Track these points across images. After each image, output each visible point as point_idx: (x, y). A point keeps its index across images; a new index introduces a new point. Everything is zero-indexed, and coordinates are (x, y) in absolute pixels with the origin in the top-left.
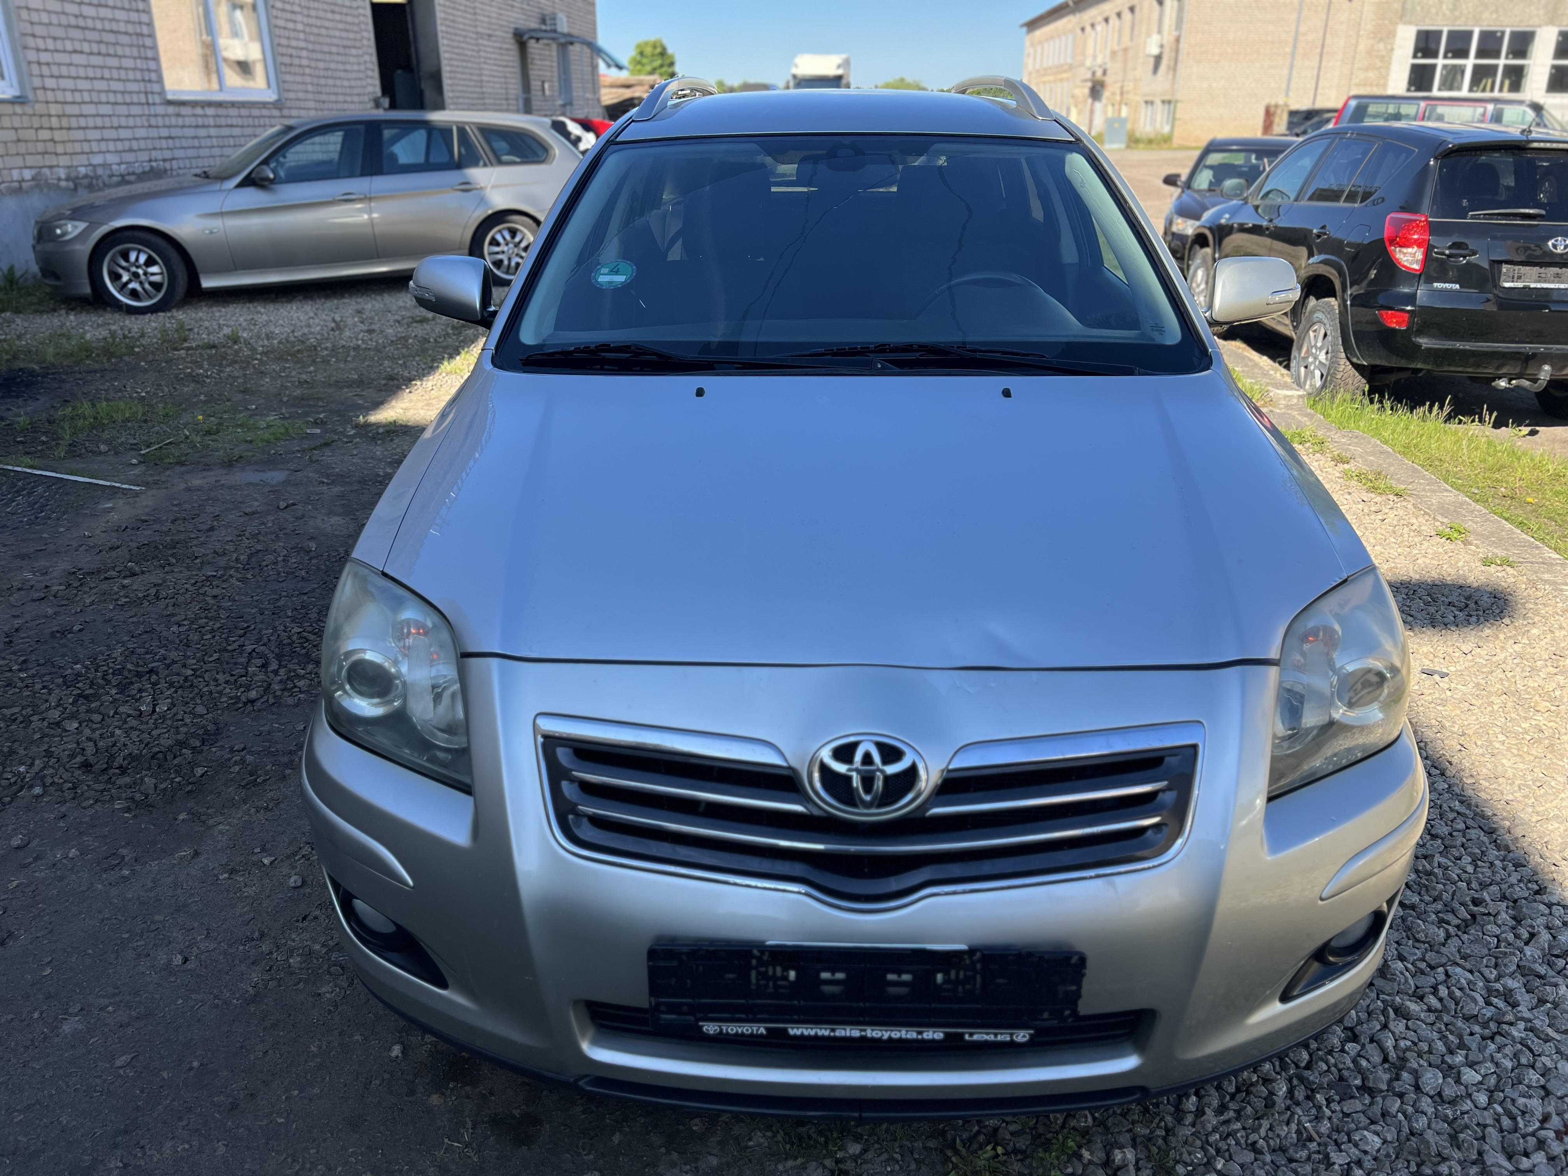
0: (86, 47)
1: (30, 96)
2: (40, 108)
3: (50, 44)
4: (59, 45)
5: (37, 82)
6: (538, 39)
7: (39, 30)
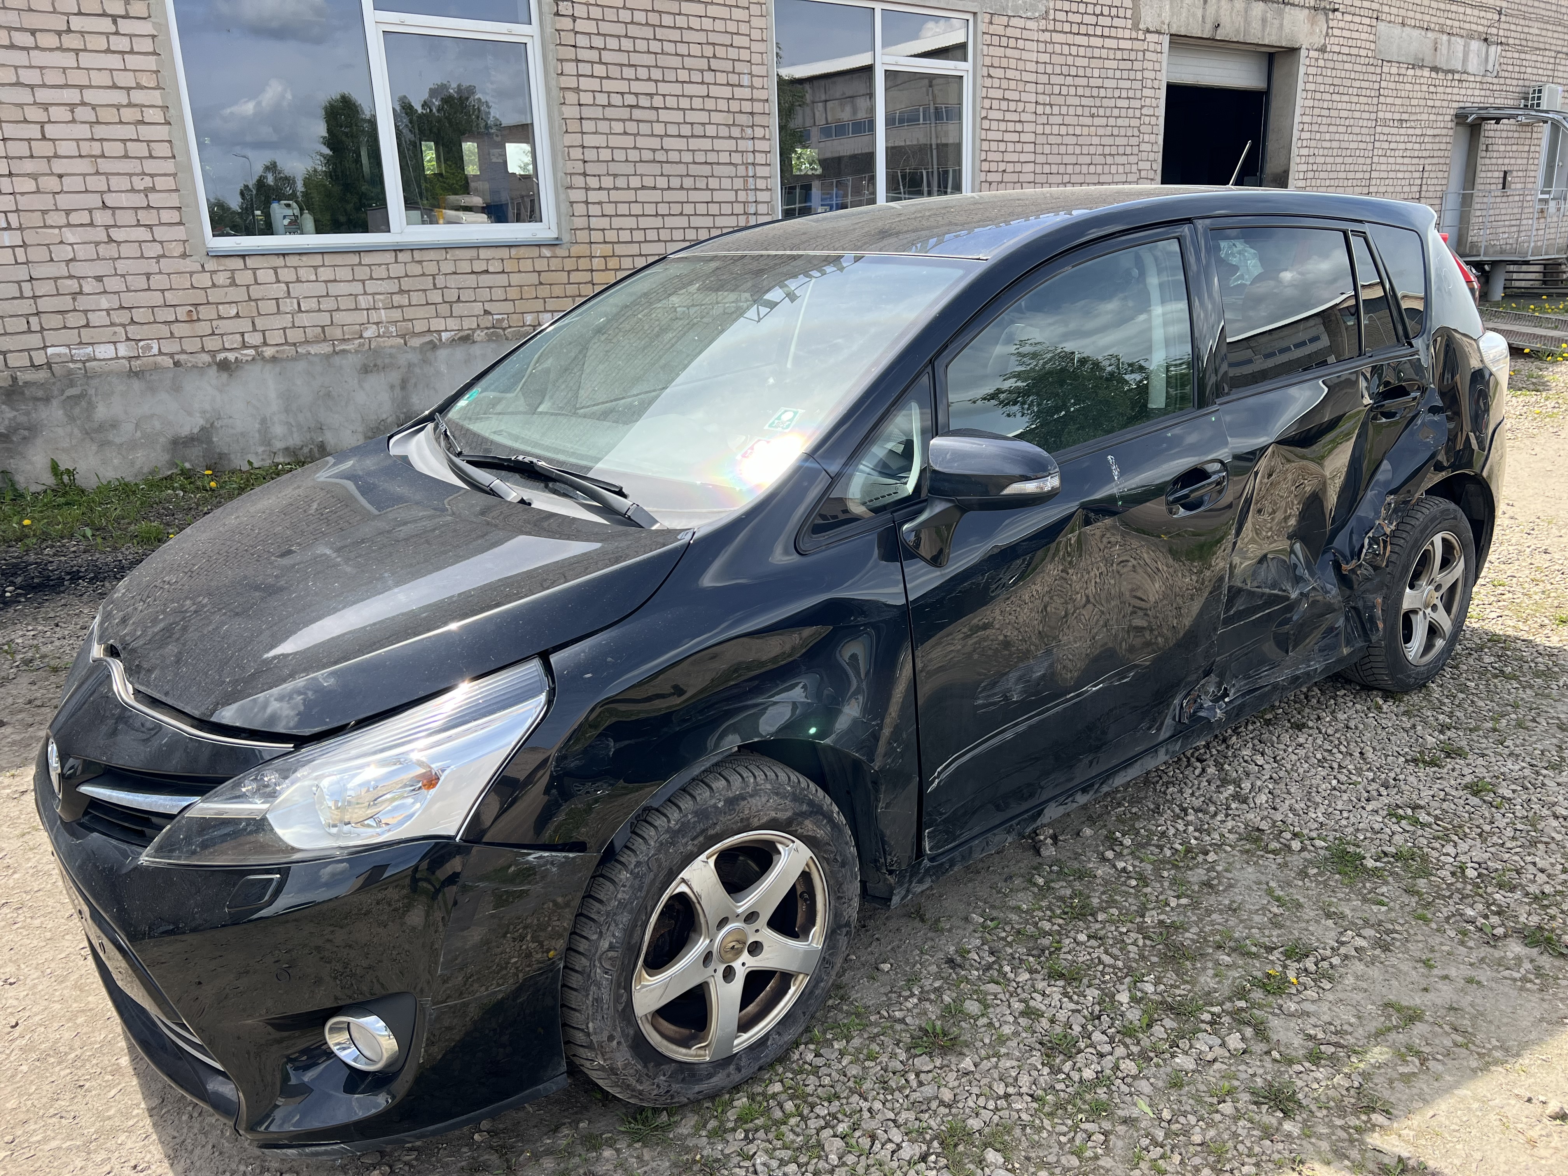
0: (662, 182)
1: (566, 238)
2: (575, 250)
3: (607, 182)
4: (621, 182)
5: (580, 222)
6: (1498, 120)
7: (591, 169)
